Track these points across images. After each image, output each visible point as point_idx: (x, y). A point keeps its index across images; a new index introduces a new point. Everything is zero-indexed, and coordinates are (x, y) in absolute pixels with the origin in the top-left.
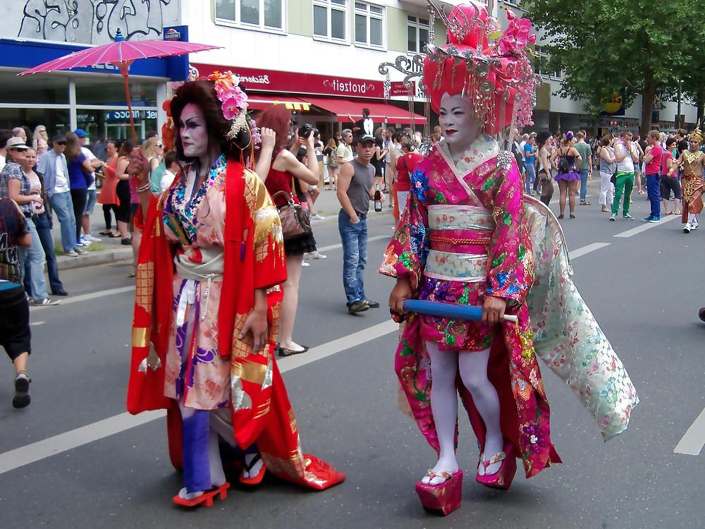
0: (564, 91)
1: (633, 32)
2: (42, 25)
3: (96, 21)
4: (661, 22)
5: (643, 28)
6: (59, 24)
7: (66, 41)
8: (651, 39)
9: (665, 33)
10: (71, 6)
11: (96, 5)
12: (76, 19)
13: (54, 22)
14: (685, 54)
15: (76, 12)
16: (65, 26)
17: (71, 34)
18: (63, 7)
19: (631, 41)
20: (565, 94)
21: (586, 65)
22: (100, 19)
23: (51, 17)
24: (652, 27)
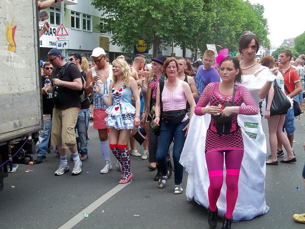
0: (114, 41)
1: (144, 12)
4: (157, 7)
5: (149, 10)
8: (152, 16)
9: (159, 13)
14: (170, 23)
19: (143, 17)
20: (114, 43)
21: (122, 28)
24: (153, 10)
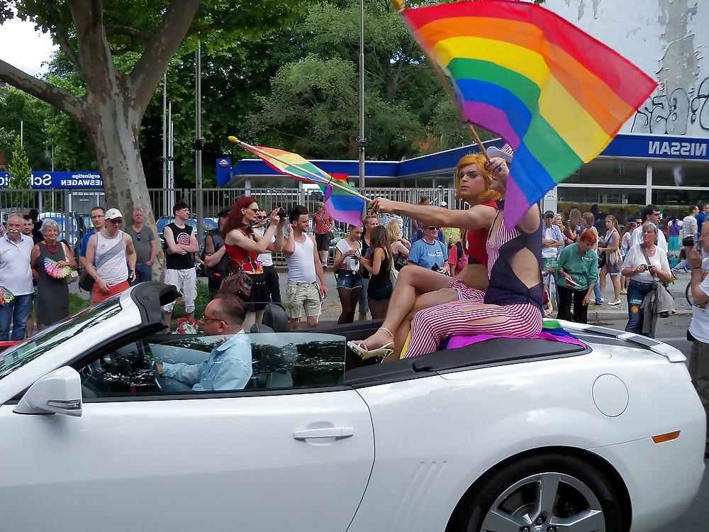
2: (649, 118)
3: (691, 114)
6: (662, 118)
7: (666, 133)
10: (672, 102)
11: (691, 100)
12: (675, 113)
13: (659, 117)
15: (675, 107)
16: (666, 119)
17: (671, 127)
18: (666, 104)
22: (694, 112)
23: (656, 114)
